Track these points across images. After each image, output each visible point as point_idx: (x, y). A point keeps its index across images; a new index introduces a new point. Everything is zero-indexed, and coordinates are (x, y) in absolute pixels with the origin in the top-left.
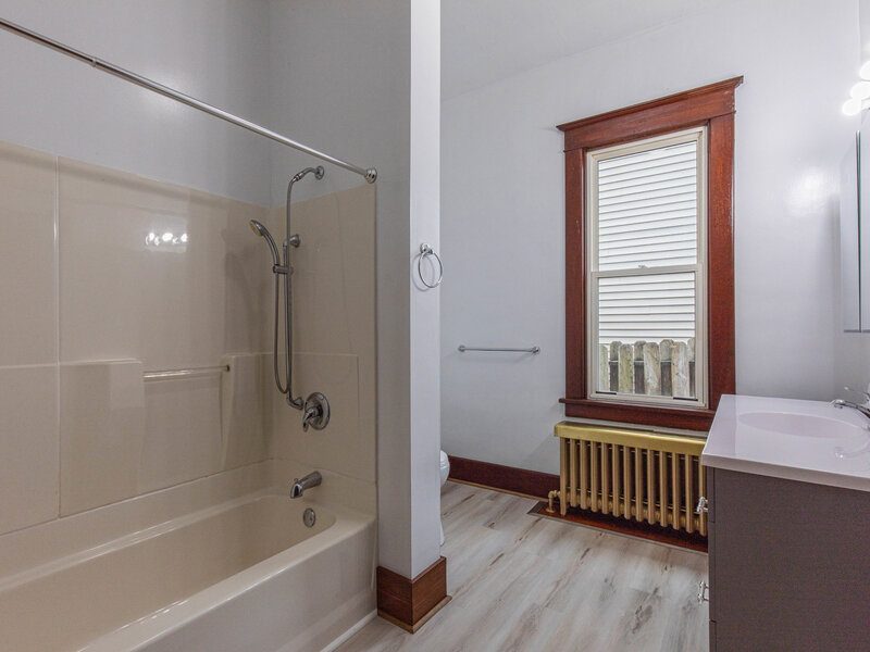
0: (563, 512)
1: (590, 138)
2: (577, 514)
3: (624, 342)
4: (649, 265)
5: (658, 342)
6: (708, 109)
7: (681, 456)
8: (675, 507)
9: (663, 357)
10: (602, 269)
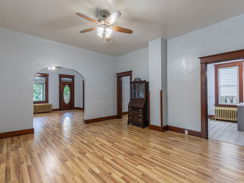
0: (215, 120)
1: (219, 67)
2: (217, 120)
3: (223, 96)
4: (229, 85)
5: (230, 96)
6: (239, 64)
7: (235, 111)
8: (234, 118)
9: (231, 99)
10: (221, 85)
